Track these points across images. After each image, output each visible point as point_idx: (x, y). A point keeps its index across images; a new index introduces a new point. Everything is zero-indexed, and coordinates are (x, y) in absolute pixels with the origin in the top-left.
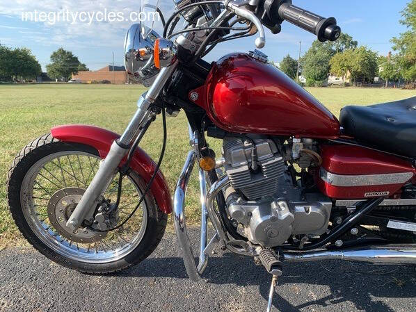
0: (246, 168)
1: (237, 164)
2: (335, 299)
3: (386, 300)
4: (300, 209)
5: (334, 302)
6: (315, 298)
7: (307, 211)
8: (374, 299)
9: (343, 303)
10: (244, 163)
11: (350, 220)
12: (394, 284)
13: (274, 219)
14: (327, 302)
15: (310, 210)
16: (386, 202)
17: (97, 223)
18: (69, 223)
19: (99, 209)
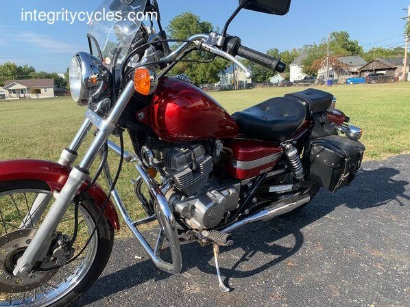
0: (189, 170)
1: (181, 169)
2: (250, 254)
3: (276, 242)
4: (225, 192)
5: (251, 256)
6: (238, 258)
7: (229, 193)
8: (270, 244)
9: (256, 254)
10: (186, 166)
11: (252, 193)
12: (273, 231)
13: (215, 204)
14: (247, 258)
15: (231, 193)
16: (269, 175)
17: (55, 259)
18: (19, 272)
19: (59, 243)
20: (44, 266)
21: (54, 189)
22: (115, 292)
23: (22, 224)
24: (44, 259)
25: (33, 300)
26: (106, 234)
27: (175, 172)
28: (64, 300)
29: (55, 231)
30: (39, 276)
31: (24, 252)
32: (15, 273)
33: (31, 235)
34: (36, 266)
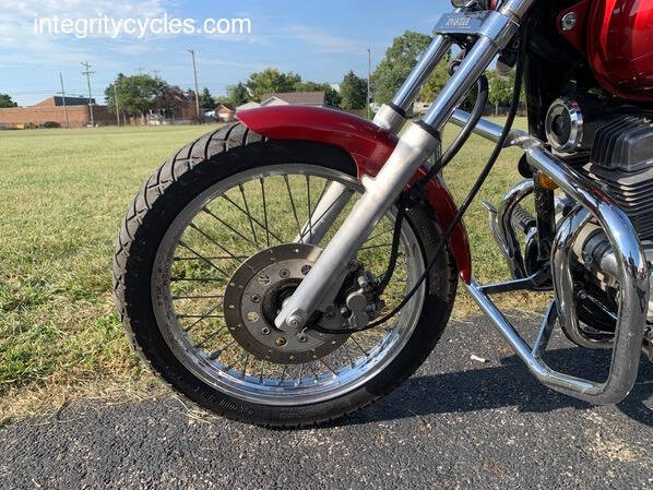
1: (640, 164)
17: (349, 313)
18: (285, 322)
19: (361, 281)
20: (325, 323)
21: (364, 171)
22: (438, 411)
23: (298, 237)
24: (329, 309)
25: (296, 385)
26: (443, 288)
27: (622, 172)
28: (347, 399)
29: (354, 257)
30: (315, 341)
31: (295, 288)
32: (278, 322)
33: (312, 258)
34: (313, 319)
